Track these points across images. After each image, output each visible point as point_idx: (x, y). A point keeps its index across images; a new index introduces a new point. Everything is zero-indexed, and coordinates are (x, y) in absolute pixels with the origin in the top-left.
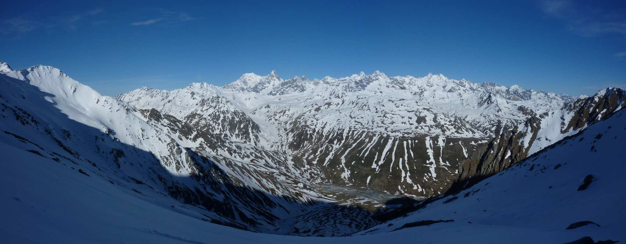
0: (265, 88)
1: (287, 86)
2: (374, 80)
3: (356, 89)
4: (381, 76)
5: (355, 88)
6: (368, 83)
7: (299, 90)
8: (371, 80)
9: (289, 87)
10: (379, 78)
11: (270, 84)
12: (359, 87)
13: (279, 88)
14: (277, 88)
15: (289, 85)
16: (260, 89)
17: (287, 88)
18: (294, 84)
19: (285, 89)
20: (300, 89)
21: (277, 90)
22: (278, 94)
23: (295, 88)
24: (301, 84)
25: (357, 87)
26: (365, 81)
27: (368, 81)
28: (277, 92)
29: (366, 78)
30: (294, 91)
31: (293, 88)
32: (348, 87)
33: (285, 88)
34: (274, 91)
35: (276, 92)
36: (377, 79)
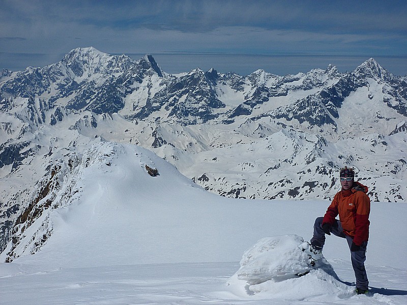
0: (131, 92)
1: (181, 90)
2: (358, 86)
3: (324, 107)
4: (372, 77)
5: (321, 104)
6: (346, 94)
7: (205, 101)
8: (351, 87)
9: (184, 93)
10: (367, 83)
11: (141, 82)
12: (330, 102)
13: (164, 95)
14: (162, 96)
15: (184, 89)
16: (122, 94)
17: (180, 96)
18: (194, 88)
19: (177, 98)
20: (207, 98)
21: (161, 99)
22: (163, 107)
23: (198, 97)
24: (208, 88)
25: (325, 102)
26: (340, 89)
27: (346, 88)
28: (162, 105)
29: (343, 83)
30: (196, 103)
31: (194, 96)
32: (308, 102)
33: (177, 96)
34: (156, 102)
35: (158, 104)
36: (364, 85)
